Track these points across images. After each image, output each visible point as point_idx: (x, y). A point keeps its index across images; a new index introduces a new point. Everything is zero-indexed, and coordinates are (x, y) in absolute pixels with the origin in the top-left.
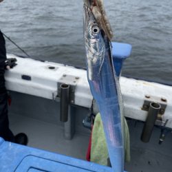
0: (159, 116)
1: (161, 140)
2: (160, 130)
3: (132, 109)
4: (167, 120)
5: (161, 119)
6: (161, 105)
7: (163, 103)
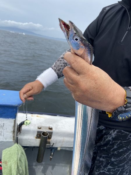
0: (48, 140)
1: (51, 157)
2: (50, 150)
3: (29, 139)
4: (54, 144)
5: (49, 143)
6: (49, 132)
7: (50, 131)
